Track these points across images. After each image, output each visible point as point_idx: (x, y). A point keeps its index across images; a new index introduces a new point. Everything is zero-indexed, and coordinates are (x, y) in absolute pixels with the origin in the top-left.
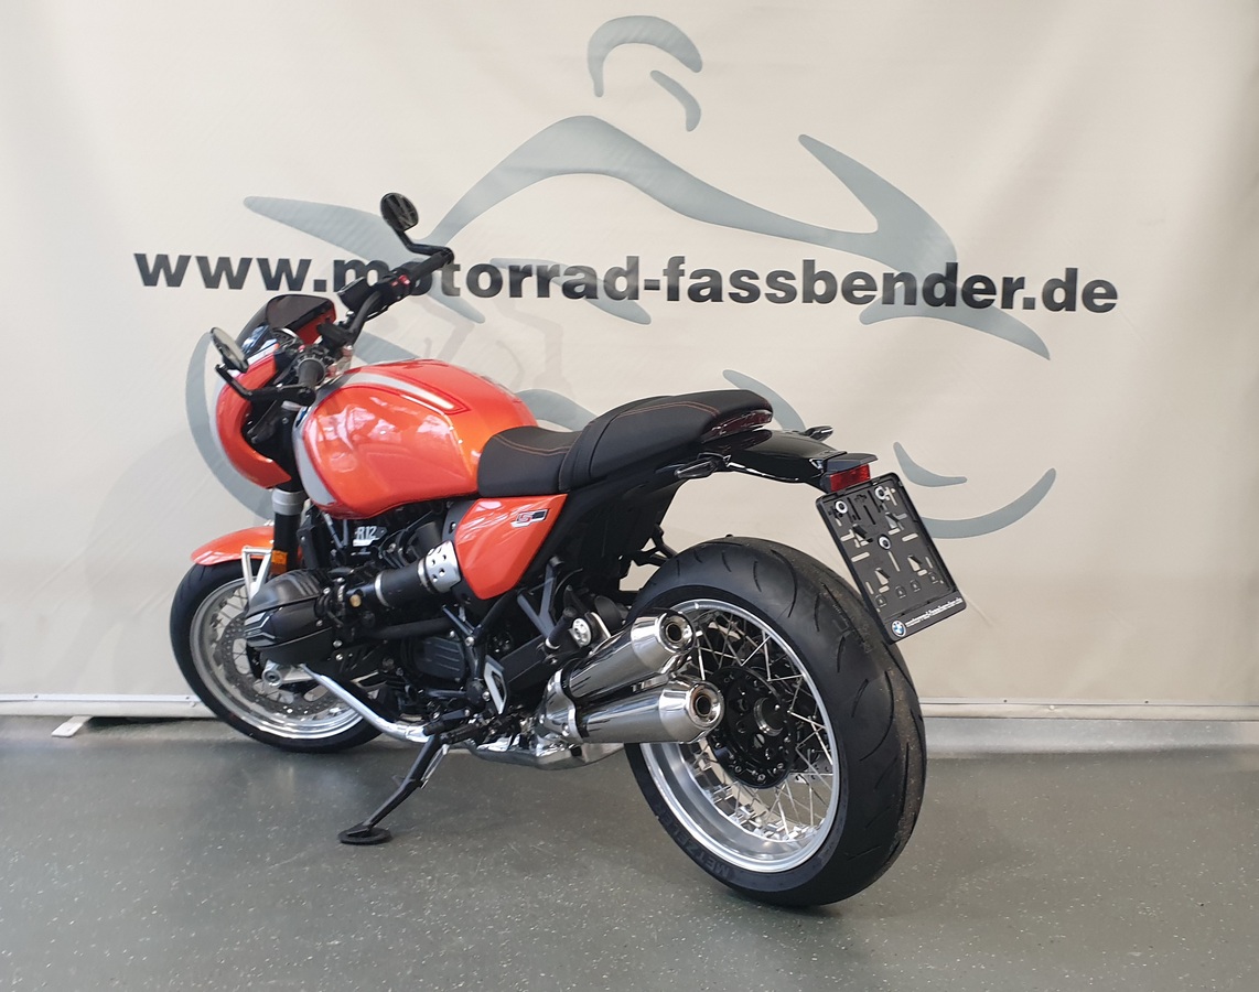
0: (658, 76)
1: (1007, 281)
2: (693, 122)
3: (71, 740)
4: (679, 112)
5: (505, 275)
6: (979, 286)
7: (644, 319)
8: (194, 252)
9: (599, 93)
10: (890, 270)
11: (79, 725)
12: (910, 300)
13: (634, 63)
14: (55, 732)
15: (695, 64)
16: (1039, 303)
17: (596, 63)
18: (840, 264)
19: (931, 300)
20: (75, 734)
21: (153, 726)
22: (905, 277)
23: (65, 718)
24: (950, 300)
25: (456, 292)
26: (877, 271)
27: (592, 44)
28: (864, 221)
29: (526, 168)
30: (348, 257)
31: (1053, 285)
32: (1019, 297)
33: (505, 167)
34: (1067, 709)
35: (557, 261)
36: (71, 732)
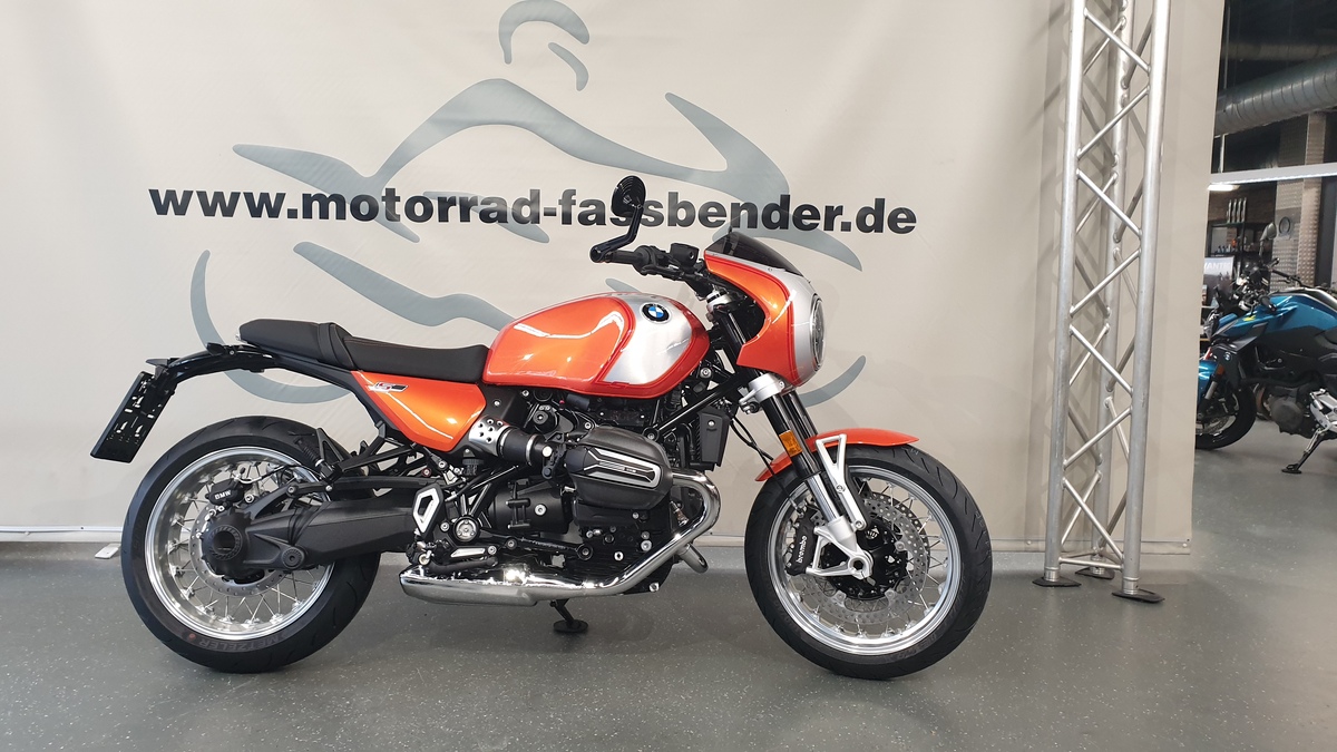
0: (555, 47)
2: (582, 84)
3: (111, 561)
4: (571, 76)
7: (543, 239)
8: (195, 189)
9: (508, 60)
10: (737, 201)
11: (116, 549)
13: (535, 37)
14: (97, 555)
15: (584, 38)
17: (505, 37)
18: (698, 196)
20: (113, 556)
23: (104, 545)
26: (727, 202)
27: (502, 22)
28: (715, 161)
29: (452, 119)
30: (313, 191)
33: (433, 120)
35: (475, 194)
36: (109, 555)
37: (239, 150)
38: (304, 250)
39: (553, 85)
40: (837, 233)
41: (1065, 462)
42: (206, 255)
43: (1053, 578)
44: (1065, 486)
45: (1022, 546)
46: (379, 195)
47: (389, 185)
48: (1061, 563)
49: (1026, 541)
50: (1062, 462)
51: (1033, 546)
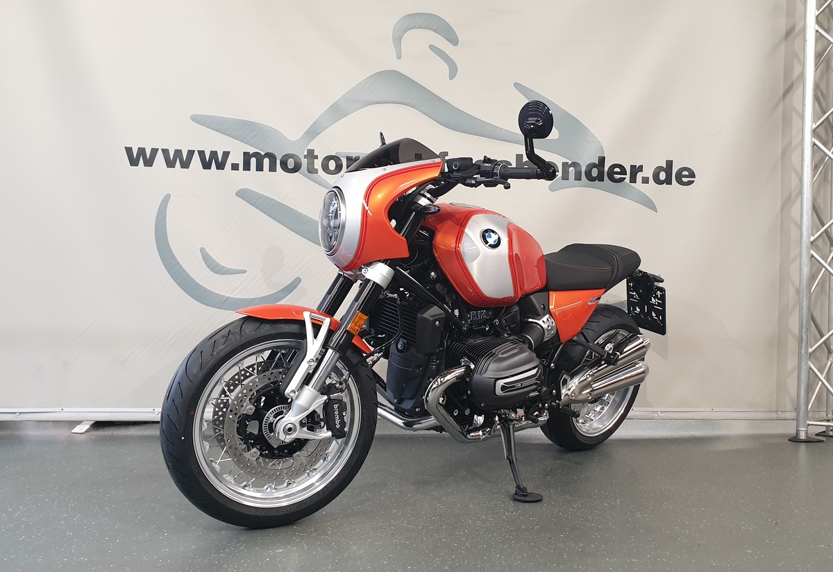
0: (432, 47)
1: (633, 167)
2: (453, 73)
3: (84, 435)
4: (445, 69)
5: (344, 162)
6: (617, 170)
8: (160, 146)
9: (399, 57)
10: (566, 161)
11: (87, 426)
12: (578, 178)
13: (419, 40)
14: (73, 431)
15: (454, 41)
16: (651, 180)
17: (398, 40)
19: (590, 178)
20: (85, 432)
21: (131, 427)
22: (574, 164)
23: (79, 422)
24: (600, 178)
25: (316, 172)
26: (559, 161)
27: (395, 29)
29: (357, 100)
30: (252, 150)
31: (659, 169)
32: (639, 176)
34: (667, 414)
36: (83, 431)
37: (195, 119)
38: (244, 194)
39: (431, 75)
40: (639, 184)
41: (810, 350)
42: (167, 198)
43: (803, 436)
44: (810, 368)
45: (774, 415)
46: (301, 154)
47: (310, 147)
48: (809, 425)
49: (777, 412)
50: (808, 349)
51: (782, 415)
